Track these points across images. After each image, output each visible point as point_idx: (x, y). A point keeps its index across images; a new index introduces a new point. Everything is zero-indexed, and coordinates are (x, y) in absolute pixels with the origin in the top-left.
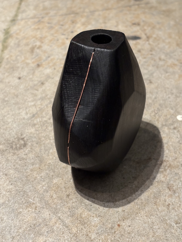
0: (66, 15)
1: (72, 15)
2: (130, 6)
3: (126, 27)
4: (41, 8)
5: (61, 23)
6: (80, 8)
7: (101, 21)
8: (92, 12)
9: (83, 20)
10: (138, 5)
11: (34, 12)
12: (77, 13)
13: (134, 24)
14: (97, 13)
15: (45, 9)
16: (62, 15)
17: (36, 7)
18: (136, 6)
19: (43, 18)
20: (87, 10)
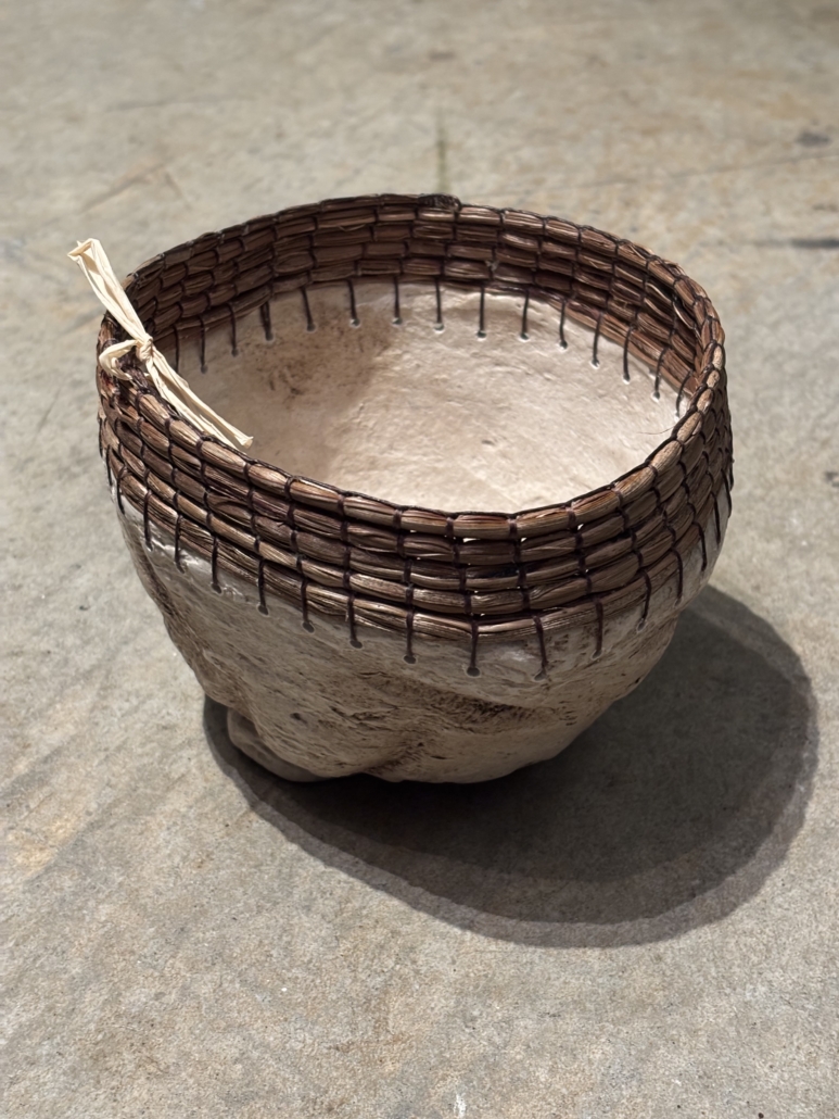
0: (599, 184)
1: (619, 186)
2: (794, 161)
3: (797, 214)
4: (514, 167)
5: (592, 206)
6: (637, 166)
7: (713, 199)
8: (681, 177)
9: (658, 197)
10: (819, 156)
11: (495, 177)
12: (631, 181)
13: (819, 208)
14: (694, 180)
15: (525, 169)
16: (585, 186)
17: (497, 164)
18: (813, 161)
19: (528, 193)
20: (659, 171)
